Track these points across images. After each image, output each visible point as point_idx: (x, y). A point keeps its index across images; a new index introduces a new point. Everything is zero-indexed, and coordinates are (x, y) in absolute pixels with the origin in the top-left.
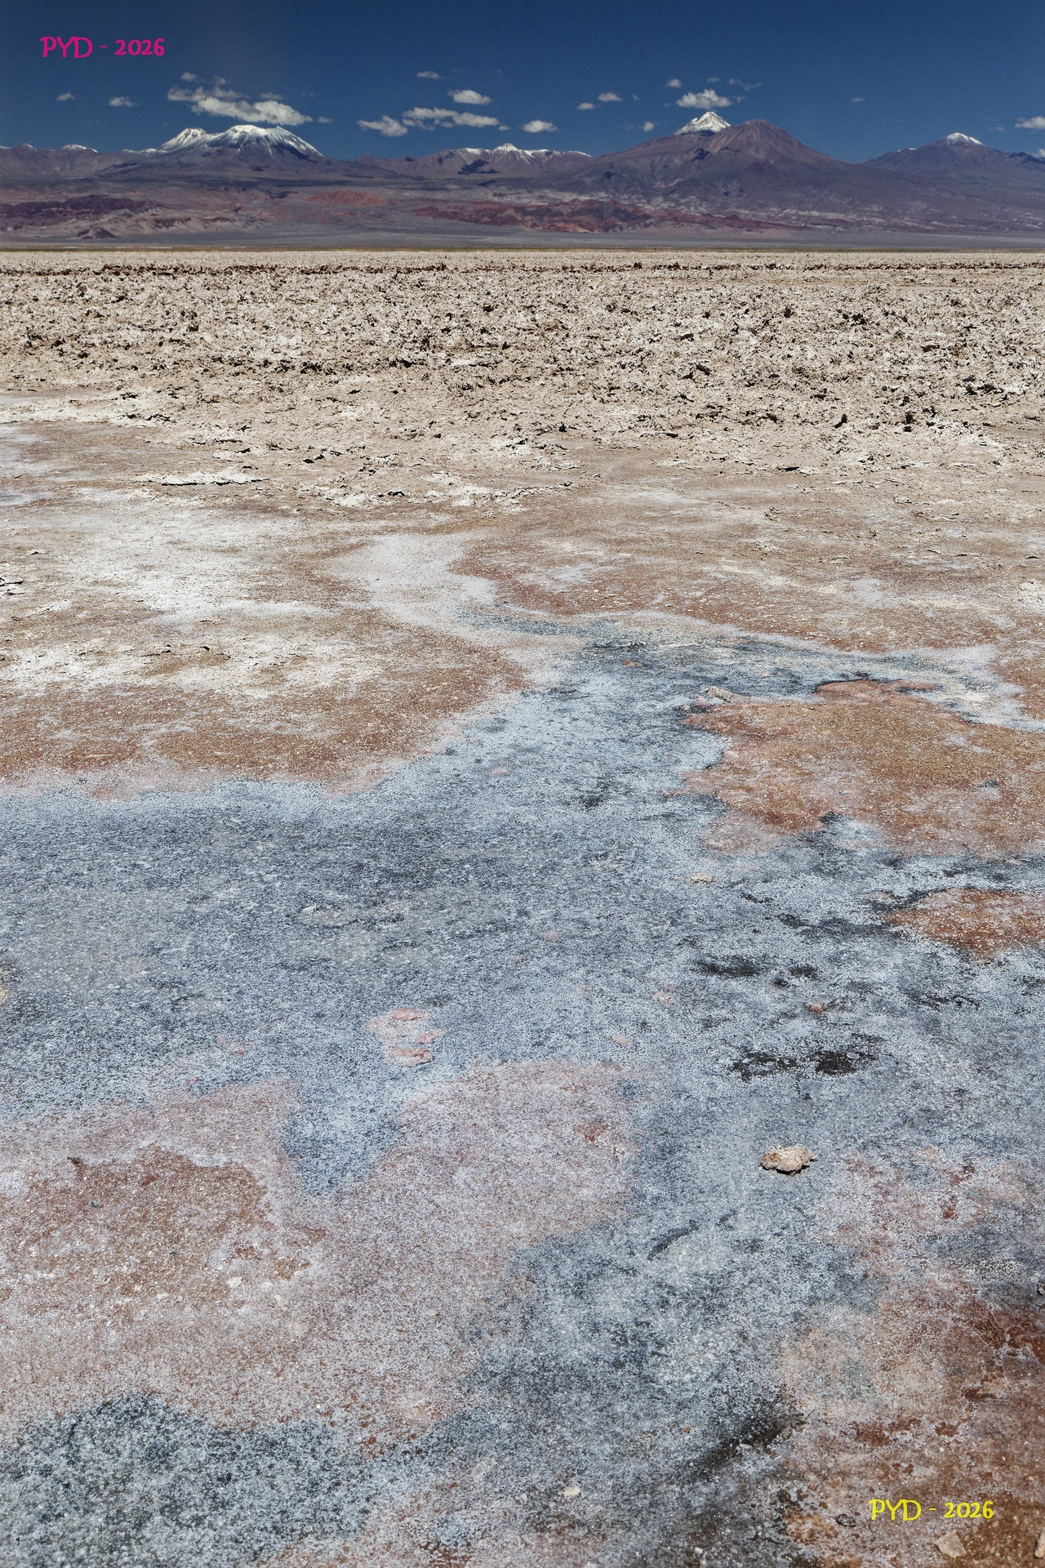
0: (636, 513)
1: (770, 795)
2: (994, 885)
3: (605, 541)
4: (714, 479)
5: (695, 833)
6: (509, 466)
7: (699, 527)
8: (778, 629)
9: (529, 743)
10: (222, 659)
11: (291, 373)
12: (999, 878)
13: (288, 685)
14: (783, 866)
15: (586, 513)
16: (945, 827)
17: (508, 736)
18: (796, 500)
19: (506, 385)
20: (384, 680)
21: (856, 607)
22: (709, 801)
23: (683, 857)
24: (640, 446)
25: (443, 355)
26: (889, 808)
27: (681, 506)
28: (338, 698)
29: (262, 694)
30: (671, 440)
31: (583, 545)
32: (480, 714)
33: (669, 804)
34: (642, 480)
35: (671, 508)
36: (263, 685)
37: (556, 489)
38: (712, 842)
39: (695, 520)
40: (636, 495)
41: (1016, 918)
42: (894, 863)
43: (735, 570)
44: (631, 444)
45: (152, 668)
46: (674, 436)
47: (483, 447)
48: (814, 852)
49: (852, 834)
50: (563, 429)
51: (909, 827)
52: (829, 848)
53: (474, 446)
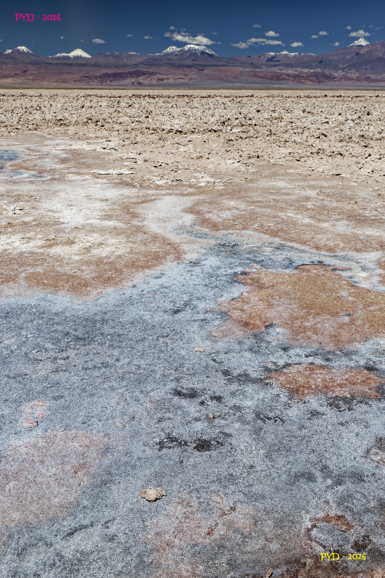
0: (267, 191)
1: (250, 314)
2: (323, 363)
3: (248, 202)
4: (305, 178)
5: (210, 329)
6: (229, 171)
7: (289, 197)
8: (295, 241)
9: (167, 285)
10: (73, 242)
11: (171, 133)
12: (328, 360)
13: (89, 255)
14: (237, 347)
15: (247, 190)
16: (317, 334)
17: (160, 281)
18: (333, 187)
19: (247, 140)
20: (127, 255)
21: (332, 233)
22: (224, 315)
23: (198, 339)
24: (284, 164)
25: (229, 128)
26: (297, 323)
27: (285, 188)
28: (105, 261)
29: (77, 258)
30: (297, 162)
31: (239, 203)
32: (157, 271)
33: (207, 315)
34: (278, 178)
35: (282, 189)
36: (80, 255)
37: (242, 180)
38: (214, 334)
39: (288, 194)
40: (271, 184)
41: (324, 380)
42: (285, 349)
43: (292, 215)
44: (281, 163)
45: (44, 245)
46: (298, 161)
47: (223, 163)
48: (254, 341)
49: (275, 334)
50: (258, 157)
51: (301, 332)
52: (262, 340)
53: (220, 163)
